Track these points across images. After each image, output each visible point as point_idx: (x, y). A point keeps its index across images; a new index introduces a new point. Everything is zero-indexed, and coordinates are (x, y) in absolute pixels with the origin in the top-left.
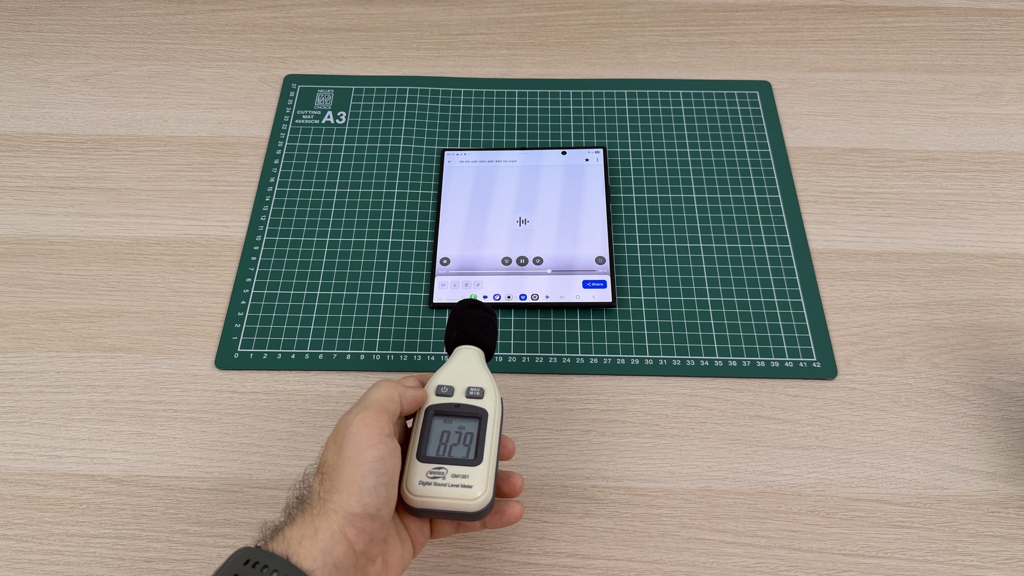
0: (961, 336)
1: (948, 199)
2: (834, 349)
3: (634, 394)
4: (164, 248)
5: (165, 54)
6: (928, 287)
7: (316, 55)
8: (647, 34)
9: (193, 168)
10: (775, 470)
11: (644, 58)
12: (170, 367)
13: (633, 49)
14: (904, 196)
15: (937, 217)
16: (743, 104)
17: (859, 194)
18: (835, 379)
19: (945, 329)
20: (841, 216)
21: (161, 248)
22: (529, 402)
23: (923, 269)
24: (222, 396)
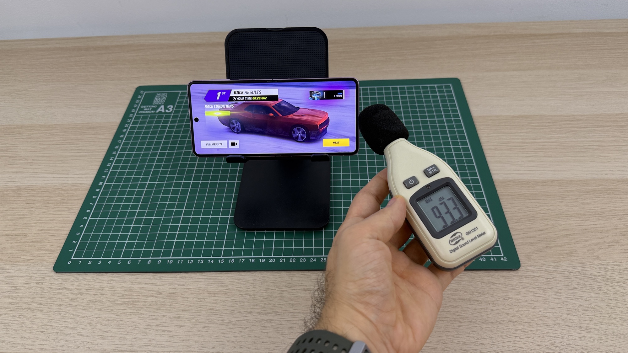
0: (613, 236)
1: (590, 144)
2: (516, 247)
5: (63, 78)
6: (583, 202)
7: (159, 75)
8: (376, 56)
9: (66, 142)
10: (476, 341)
11: (374, 69)
12: (21, 272)
13: (366, 65)
14: (558, 143)
15: (584, 156)
16: (441, 92)
18: (519, 270)
19: (601, 231)
20: (514, 158)
21: (34, 192)
22: (283, 292)
23: (579, 190)
24: (54, 292)
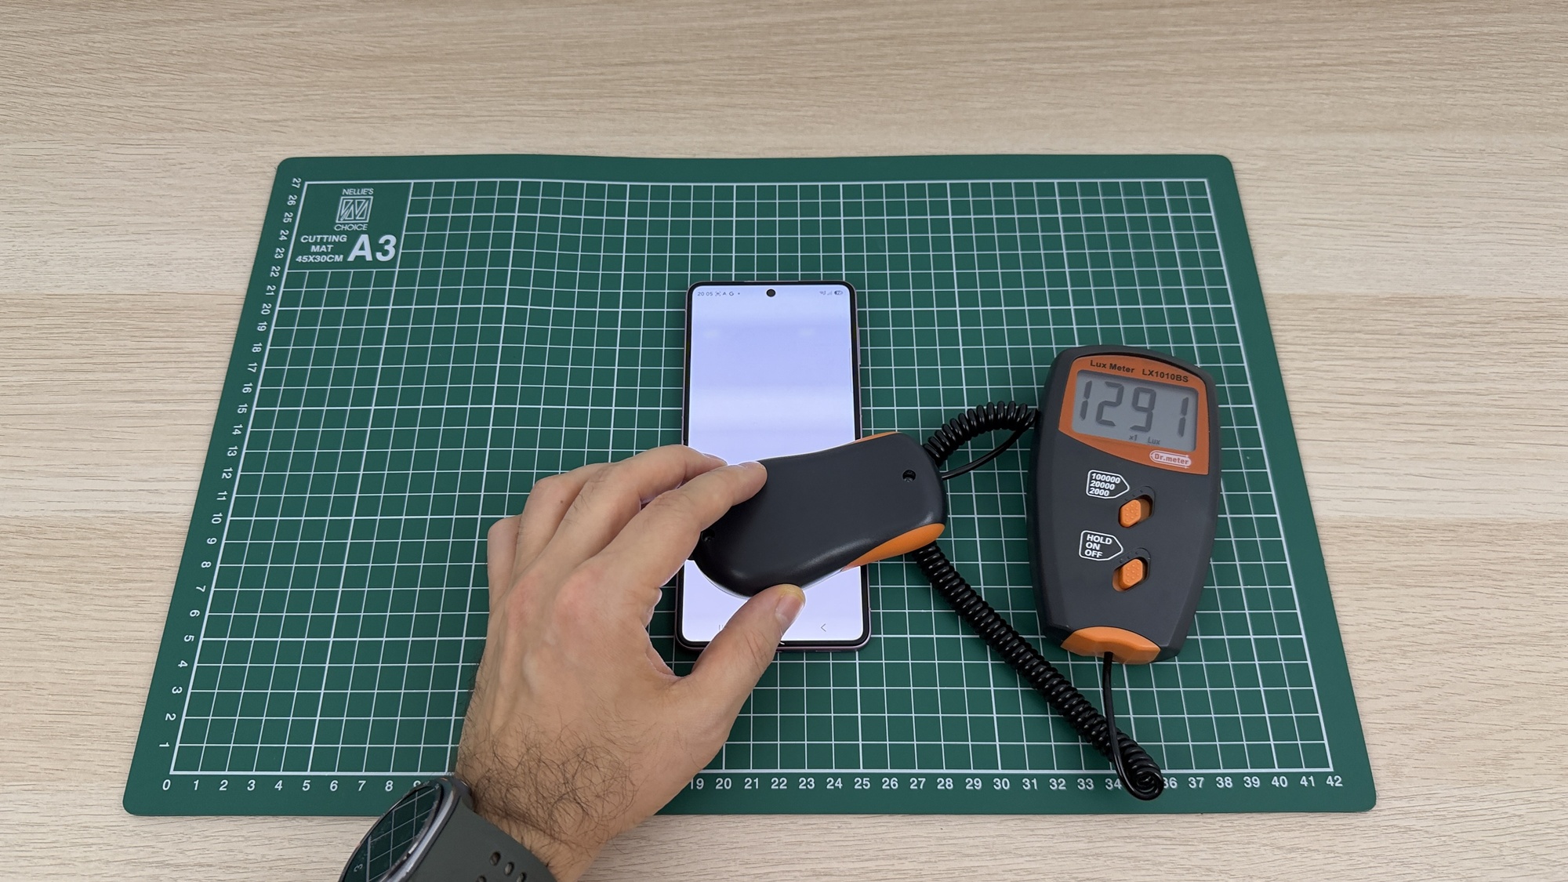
2: (1367, 740)
3: (972, 855)
4: (32, 542)
5: (48, 117)
6: (1548, 597)
7: (343, 113)
8: (988, 57)
9: (94, 364)
11: (985, 109)
12: (36, 809)
13: (961, 90)
14: (1496, 397)
15: (1559, 442)
16: (1179, 206)
17: (1409, 395)
18: (1373, 809)
20: (1374, 444)
21: (27, 542)
23: (1538, 557)
